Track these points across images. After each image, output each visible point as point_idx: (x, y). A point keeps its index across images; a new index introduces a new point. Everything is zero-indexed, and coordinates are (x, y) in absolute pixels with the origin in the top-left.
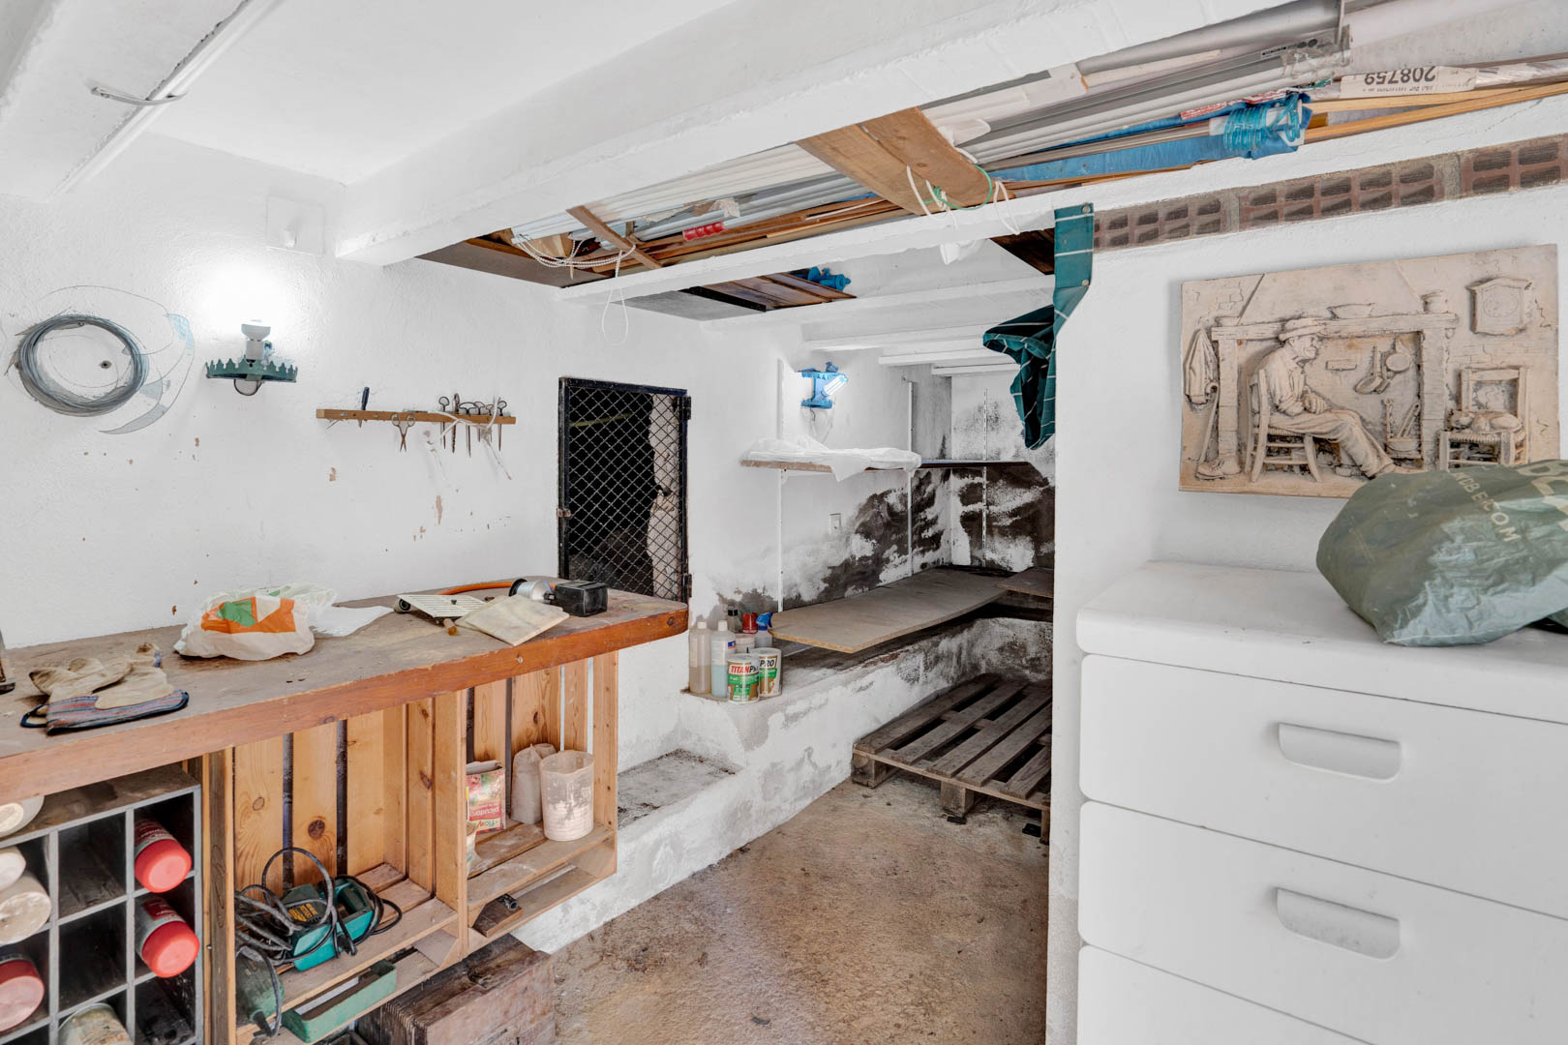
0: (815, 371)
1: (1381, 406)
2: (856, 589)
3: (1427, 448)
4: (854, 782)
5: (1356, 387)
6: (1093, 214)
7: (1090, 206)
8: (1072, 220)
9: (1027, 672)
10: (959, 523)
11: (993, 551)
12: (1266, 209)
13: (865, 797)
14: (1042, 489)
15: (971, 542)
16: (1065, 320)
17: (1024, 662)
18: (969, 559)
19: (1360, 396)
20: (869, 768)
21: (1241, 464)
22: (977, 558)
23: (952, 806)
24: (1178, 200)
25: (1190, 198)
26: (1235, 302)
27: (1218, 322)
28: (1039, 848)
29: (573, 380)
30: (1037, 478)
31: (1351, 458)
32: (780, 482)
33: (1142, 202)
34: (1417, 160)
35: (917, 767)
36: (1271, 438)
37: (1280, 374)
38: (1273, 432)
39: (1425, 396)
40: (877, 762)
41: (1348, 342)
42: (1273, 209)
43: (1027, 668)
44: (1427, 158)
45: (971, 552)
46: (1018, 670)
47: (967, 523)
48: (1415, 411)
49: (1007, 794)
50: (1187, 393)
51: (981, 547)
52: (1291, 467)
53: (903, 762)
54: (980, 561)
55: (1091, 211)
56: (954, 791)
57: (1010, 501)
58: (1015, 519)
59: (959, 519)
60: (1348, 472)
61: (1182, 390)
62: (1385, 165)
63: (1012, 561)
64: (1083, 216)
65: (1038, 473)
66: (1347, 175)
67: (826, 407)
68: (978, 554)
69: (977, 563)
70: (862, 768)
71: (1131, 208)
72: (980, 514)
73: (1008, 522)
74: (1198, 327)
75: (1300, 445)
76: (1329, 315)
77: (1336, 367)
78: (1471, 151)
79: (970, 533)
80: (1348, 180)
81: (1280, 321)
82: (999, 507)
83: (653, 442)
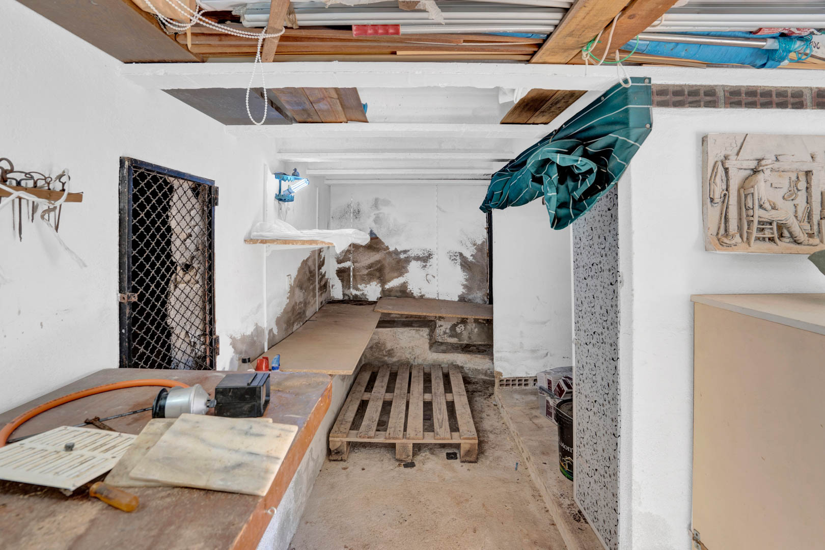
0: (285, 174)
1: (794, 207)
2: (297, 325)
3: (816, 227)
4: (330, 460)
5: (783, 197)
6: (651, 85)
7: (650, 79)
8: (638, 86)
9: (386, 358)
10: (336, 275)
11: (357, 289)
12: (736, 99)
13: (345, 469)
14: (385, 252)
15: (343, 286)
16: (639, 148)
17: (384, 353)
18: (342, 296)
19: (785, 202)
20: (341, 448)
21: (741, 236)
22: (347, 295)
23: (404, 457)
24: (696, 86)
25: (701, 86)
26: (734, 147)
27: (726, 158)
28: (462, 466)
29: (136, 161)
30: (382, 246)
31: (790, 233)
32: (265, 255)
33: (677, 83)
34: (797, 87)
35: (377, 438)
36: (759, 222)
37: (762, 188)
38: (761, 220)
39: (813, 203)
40: (349, 443)
41: (778, 174)
42: (739, 100)
43: (386, 356)
44: (801, 87)
45: (343, 291)
46: (381, 358)
47: (340, 274)
48: (807, 210)
49: (440, 439)
50: (712, 196)
51: (349, 288)
52: (764, 239)
53: (368, 438)
54: (349, 296)
55: (650, 82)
56: (404, 447)
57: (366, 260)
58: (369, 270)
59: (335, 272)
60: (788, 240)
61: (708, 195)
62: (786, 87)
63: (368, 295)
64: (644, 84)
65: (383, 243)
66: (771, 89)
67: (289, 201)
68: (347, 292)
69: (347, 298)
70: (336, 450)
71: (671, 85)
72: (349, 268)
73: (366, 272)
74: (716, 160)
75: (771, 227)
76: (775, 159)
77: (776, 186)
78: (817, 88)
79: (342, 281)
80: (771, 91)
81: (757, 160)
82: (360, 264)
83: (173, 224)
